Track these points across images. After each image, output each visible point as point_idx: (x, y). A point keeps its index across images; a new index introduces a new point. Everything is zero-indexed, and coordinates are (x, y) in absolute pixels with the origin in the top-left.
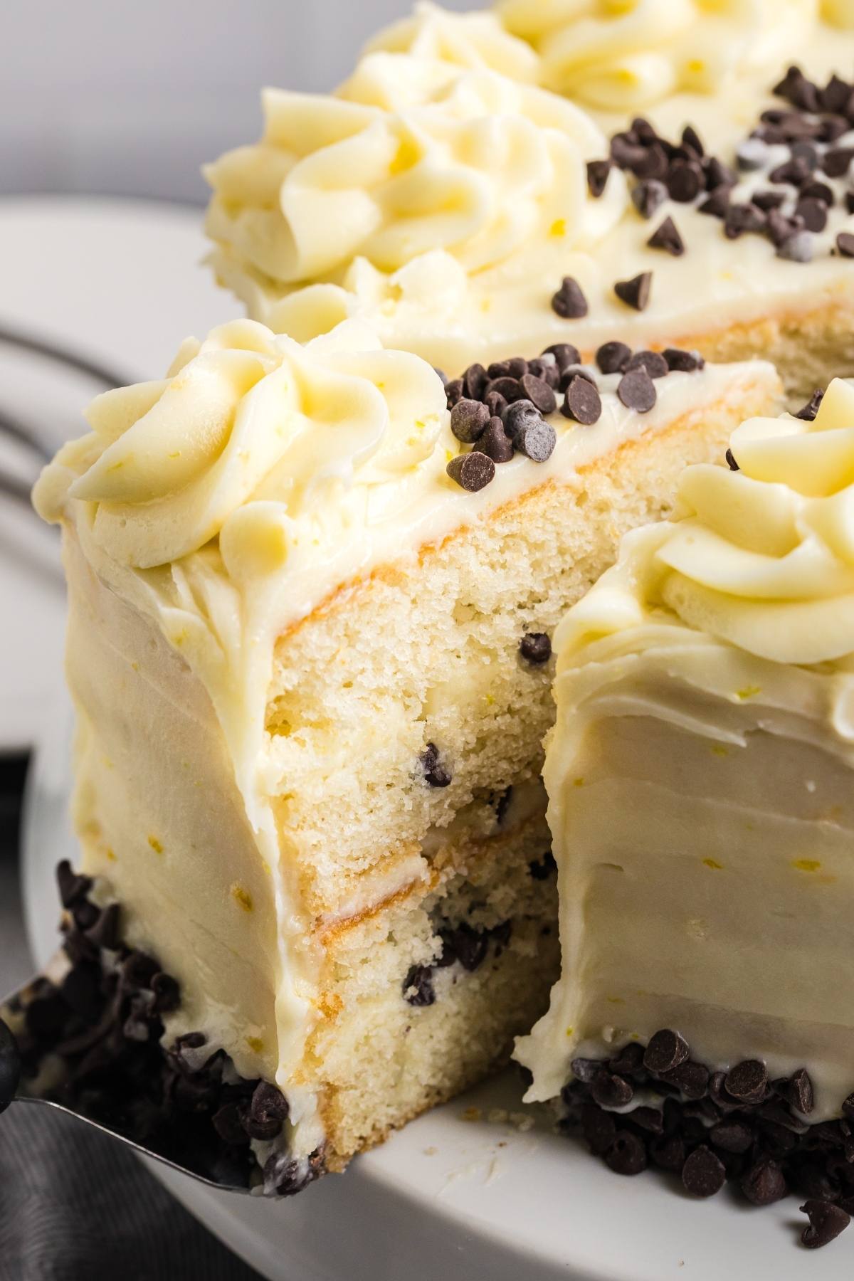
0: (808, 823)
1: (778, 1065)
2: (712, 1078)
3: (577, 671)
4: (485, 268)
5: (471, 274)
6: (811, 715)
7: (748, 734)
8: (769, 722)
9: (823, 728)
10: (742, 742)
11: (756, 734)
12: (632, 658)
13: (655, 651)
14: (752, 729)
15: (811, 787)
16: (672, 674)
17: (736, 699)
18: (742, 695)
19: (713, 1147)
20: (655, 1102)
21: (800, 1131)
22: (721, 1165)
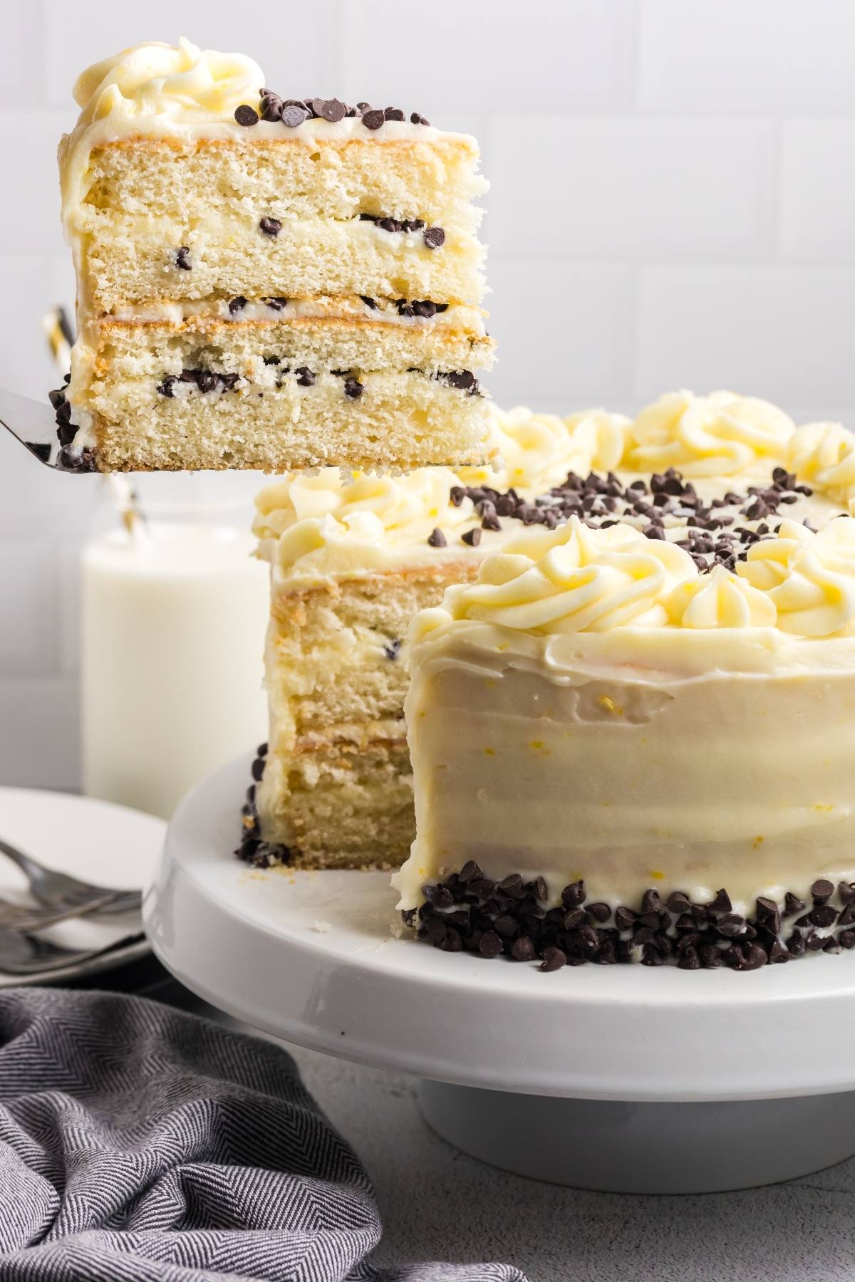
0: (536, 720)
1: (528, 876)
2: (494, 886)
3: (419, 646)
4: (394, 527)
5: (387, 529)
6: (534, 657)
7: (504, 672)
8: (514, 663)
9: (540, 663)
10: (501, 676)
11: (509, 671)
12: (447, 636)
13: (458, 631)
14: (505, 668)
15: (536, 698)
16: (466, 641)
17: (497, 650)
18: (501, 648)
19: (496, 932)
20: (466, 907)
21: (541, 917)
22: (500, 941)
